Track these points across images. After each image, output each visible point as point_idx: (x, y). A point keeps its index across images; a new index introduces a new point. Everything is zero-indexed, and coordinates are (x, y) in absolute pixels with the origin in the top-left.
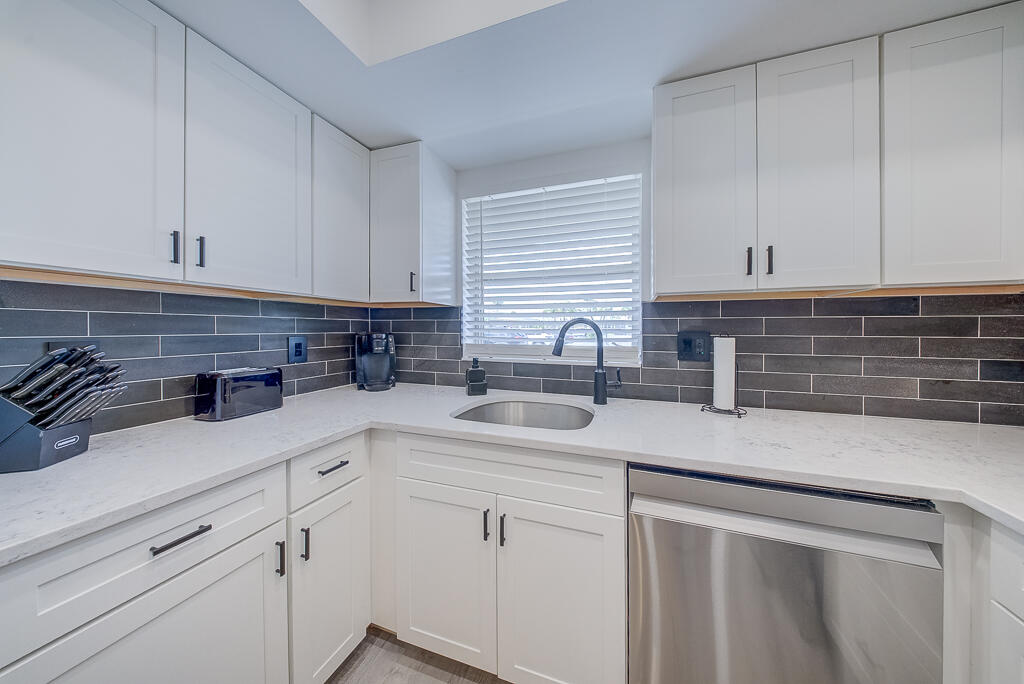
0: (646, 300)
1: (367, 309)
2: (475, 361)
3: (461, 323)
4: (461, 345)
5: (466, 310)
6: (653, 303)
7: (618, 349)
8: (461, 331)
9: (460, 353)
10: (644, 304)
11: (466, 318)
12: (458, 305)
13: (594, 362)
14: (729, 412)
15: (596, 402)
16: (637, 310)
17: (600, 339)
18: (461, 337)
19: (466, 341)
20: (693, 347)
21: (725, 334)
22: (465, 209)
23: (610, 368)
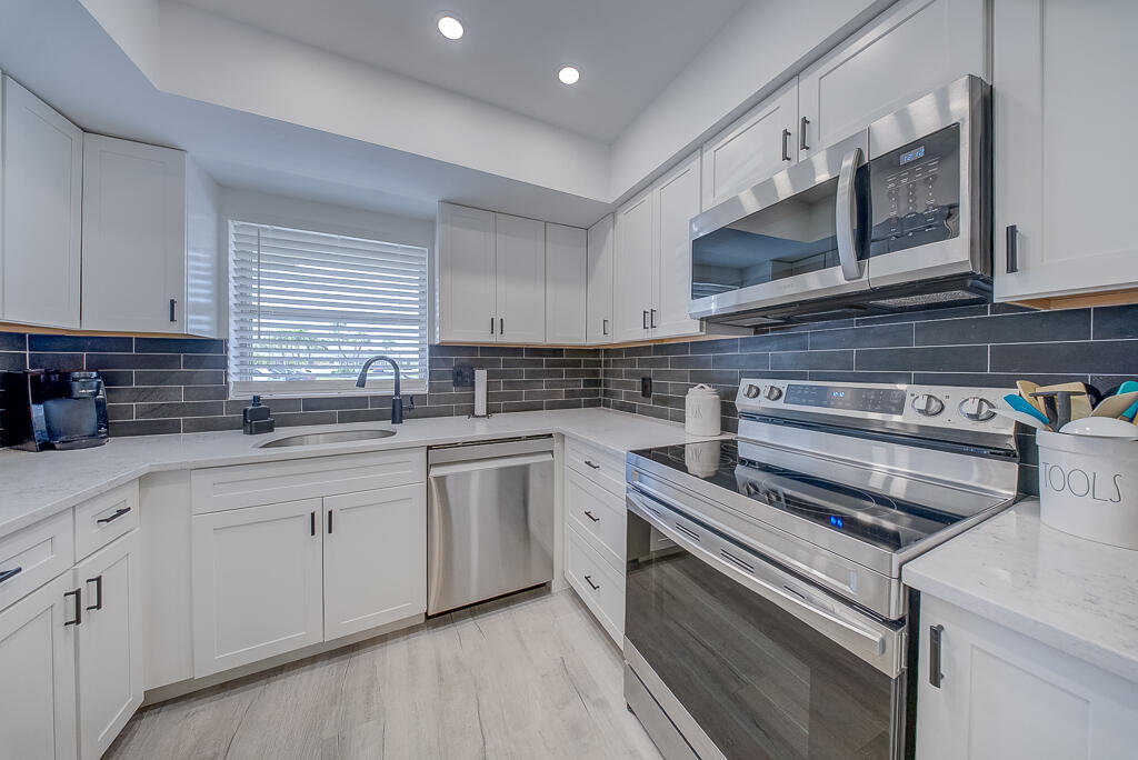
0: (432, 343)
1: (22, 336)
2: (257, 399)
3: (226, 358)
4: (227, 383)
5: (233, 343)
6: (437, 346)
7: (409, 381)
8: (226, 367)
9: (224, 392)
10: (430, 346)
11: (232, 353)
12: (222, 337)
13: (393, 392)
14: (484, 416)
15: (393, 423)
16: (424, 350)
17: (397, 374)
18: (227, 375)
19: (232, 379)
20: (463, 378)
21: (481, 367)
22: (232, 231)
23: (403, 396)
